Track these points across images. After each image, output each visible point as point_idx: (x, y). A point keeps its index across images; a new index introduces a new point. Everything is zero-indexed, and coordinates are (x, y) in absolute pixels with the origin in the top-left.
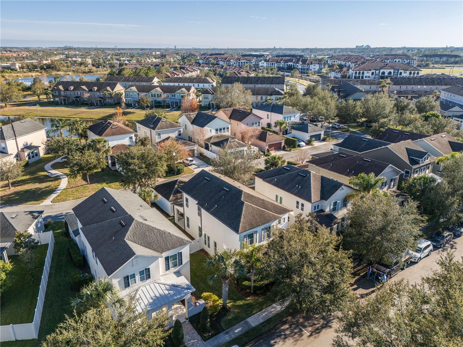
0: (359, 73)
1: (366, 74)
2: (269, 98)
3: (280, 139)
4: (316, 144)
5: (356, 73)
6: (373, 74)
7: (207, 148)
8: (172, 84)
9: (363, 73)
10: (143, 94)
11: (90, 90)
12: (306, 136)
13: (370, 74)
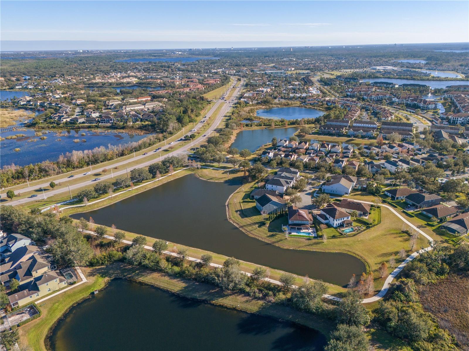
0: (456, 118)
1: (459, 119)
2: (407, 136)
3: (413, 153)
4: (423, 155)
5: (453, 118)
6: (463, 119)
7: (392, 154)
8: (358, 125)
9: (458, 119)
10: (355, 132)
11: (334, 130)
12: (420, 153)
13: (462, 119)
